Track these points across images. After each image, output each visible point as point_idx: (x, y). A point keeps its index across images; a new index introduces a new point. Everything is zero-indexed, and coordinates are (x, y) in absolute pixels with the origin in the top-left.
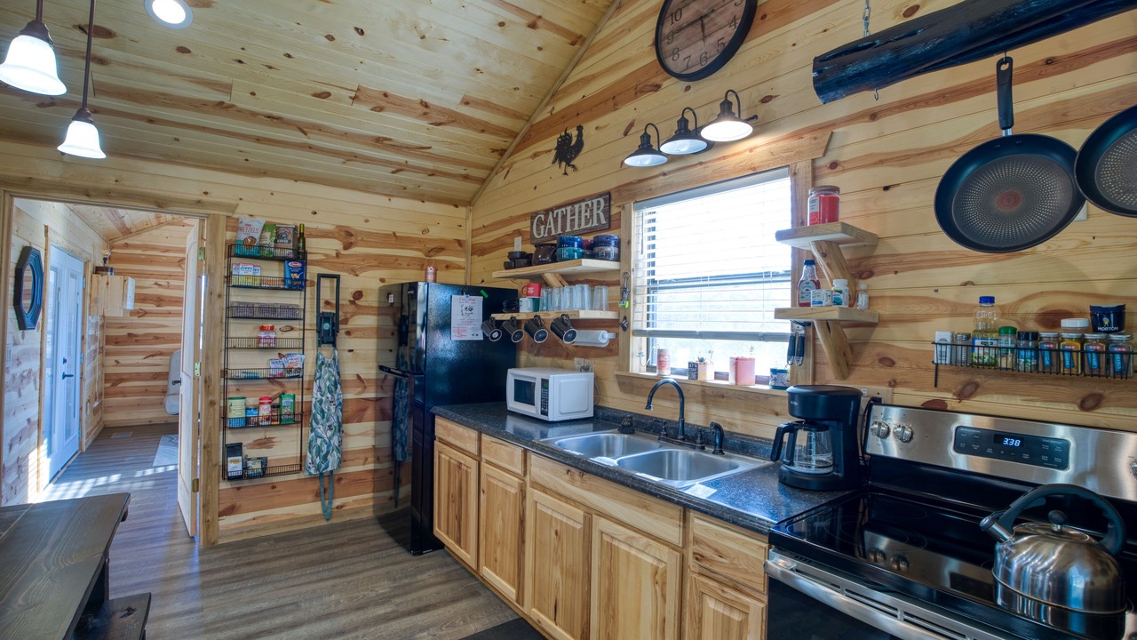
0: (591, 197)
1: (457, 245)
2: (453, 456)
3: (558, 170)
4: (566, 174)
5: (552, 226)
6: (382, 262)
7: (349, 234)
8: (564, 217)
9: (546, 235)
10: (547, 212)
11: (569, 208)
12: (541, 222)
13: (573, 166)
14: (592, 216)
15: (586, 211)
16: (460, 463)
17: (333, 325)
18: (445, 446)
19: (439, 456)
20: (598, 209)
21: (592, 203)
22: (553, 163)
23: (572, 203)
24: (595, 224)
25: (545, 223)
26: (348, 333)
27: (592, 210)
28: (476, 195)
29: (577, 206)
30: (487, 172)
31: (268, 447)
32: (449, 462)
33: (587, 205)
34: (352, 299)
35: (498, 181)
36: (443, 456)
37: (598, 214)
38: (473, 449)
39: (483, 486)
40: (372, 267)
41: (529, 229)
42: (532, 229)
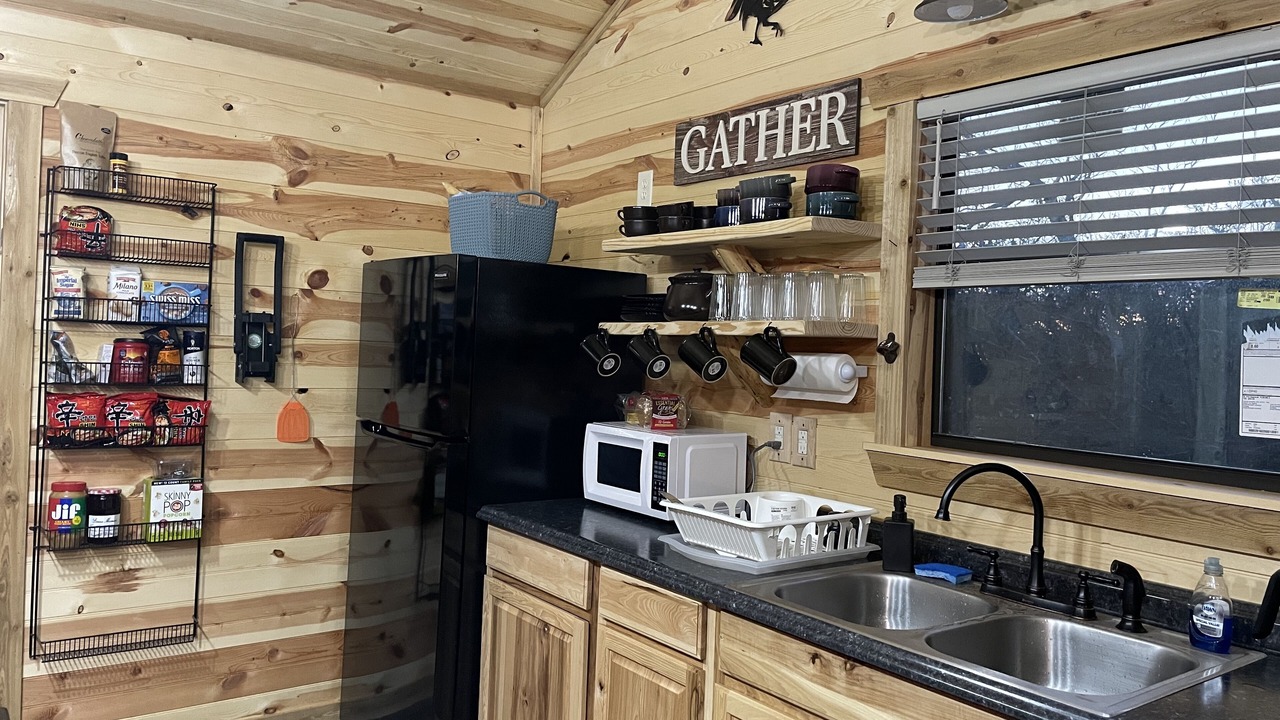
0: (816, 92)
1: (513, 183)
2: (530, 610)
3: (741, 32)
4: (757, 41)
5: (725, 149)
6: (365, 213)
7: (299, 154)
8: (752, 131)
9: (710, 167)
10: (712, 121)
11: (763, 113)
12: (697, 141)
13: (776, 26)
14: (816, 130)
15: (803, 120)
16: (546, 625)
17: (268, 338)
18: (509, 588)
19: (495, 609)
20: (831, 114)
21: (819, 104)
22: (730, 18)
23: (772, 104)
24: (824, 145)
25: (708, 142)
26: (298, 355)
27: (817, 118)
28: (552, 83)
29: (781, 109)
30: (577, 37)
31: (129, 589)
32: (520, 621)
33: (806, 107)
34: (307, 287)
35: (602, 55)
36: (505, 607)
37: (831, 126)
38: (579, 596)
39: (602, 672)
40: (346, 224)
41: (672, 155)
42: (678, 155)
